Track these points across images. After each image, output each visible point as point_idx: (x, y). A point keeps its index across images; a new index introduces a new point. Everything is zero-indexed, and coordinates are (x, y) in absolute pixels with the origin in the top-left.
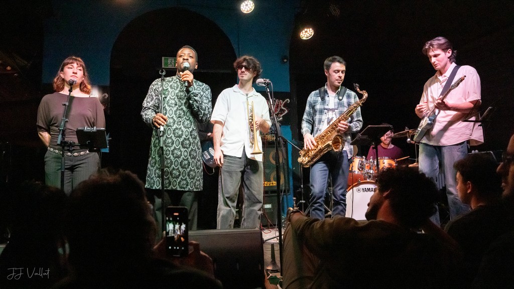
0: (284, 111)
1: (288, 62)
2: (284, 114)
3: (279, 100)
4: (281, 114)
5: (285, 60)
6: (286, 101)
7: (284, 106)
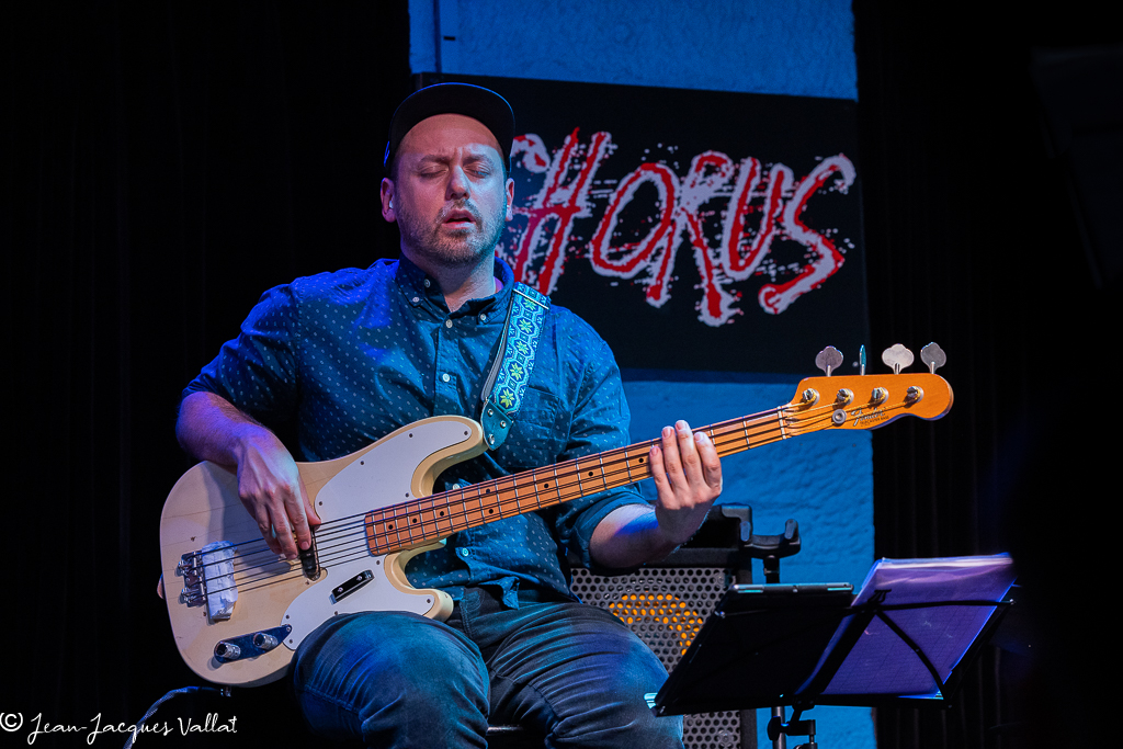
0: (804, 258)
2: (804, 285)
3: (767, 159)
4: (786, 280)
6: (822, 171)
7: (803, 219)
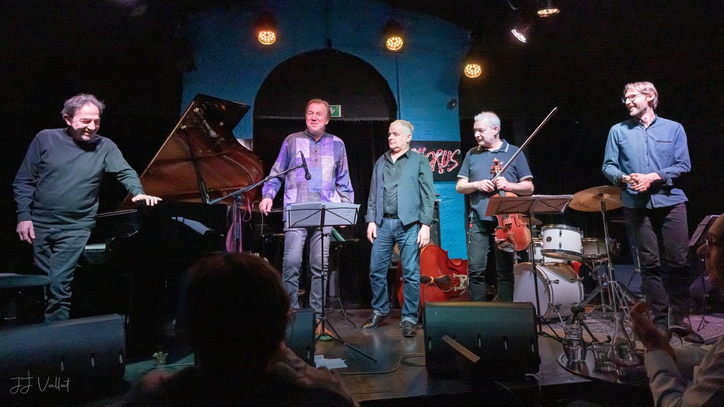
0: (453, 163)
1: (458, 105)
2: (454, 168)
3: (448, 150)
5: (454, 105)
6: (456, 151)
